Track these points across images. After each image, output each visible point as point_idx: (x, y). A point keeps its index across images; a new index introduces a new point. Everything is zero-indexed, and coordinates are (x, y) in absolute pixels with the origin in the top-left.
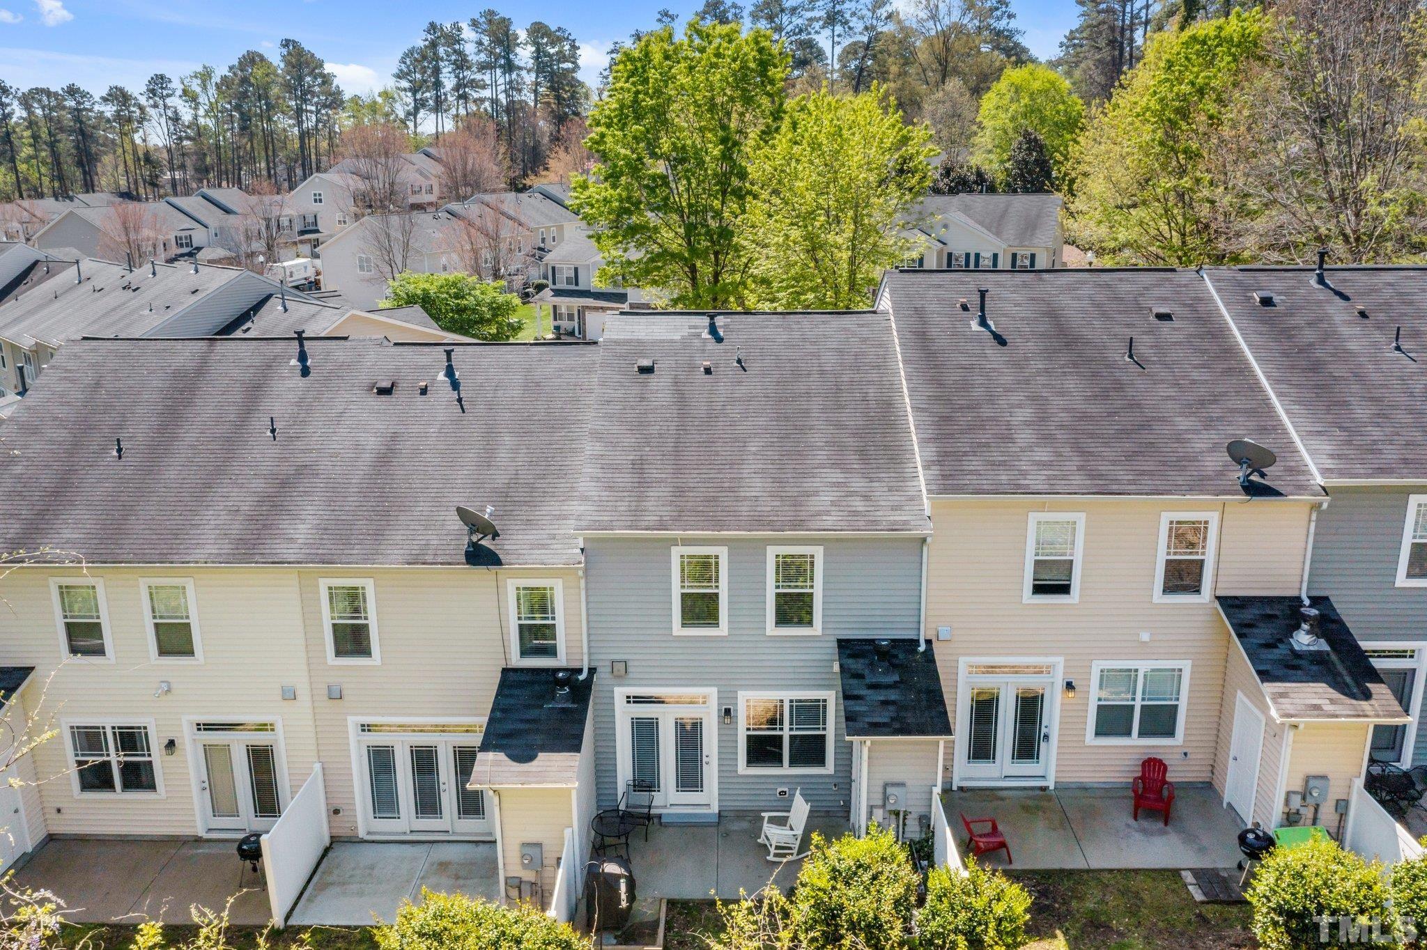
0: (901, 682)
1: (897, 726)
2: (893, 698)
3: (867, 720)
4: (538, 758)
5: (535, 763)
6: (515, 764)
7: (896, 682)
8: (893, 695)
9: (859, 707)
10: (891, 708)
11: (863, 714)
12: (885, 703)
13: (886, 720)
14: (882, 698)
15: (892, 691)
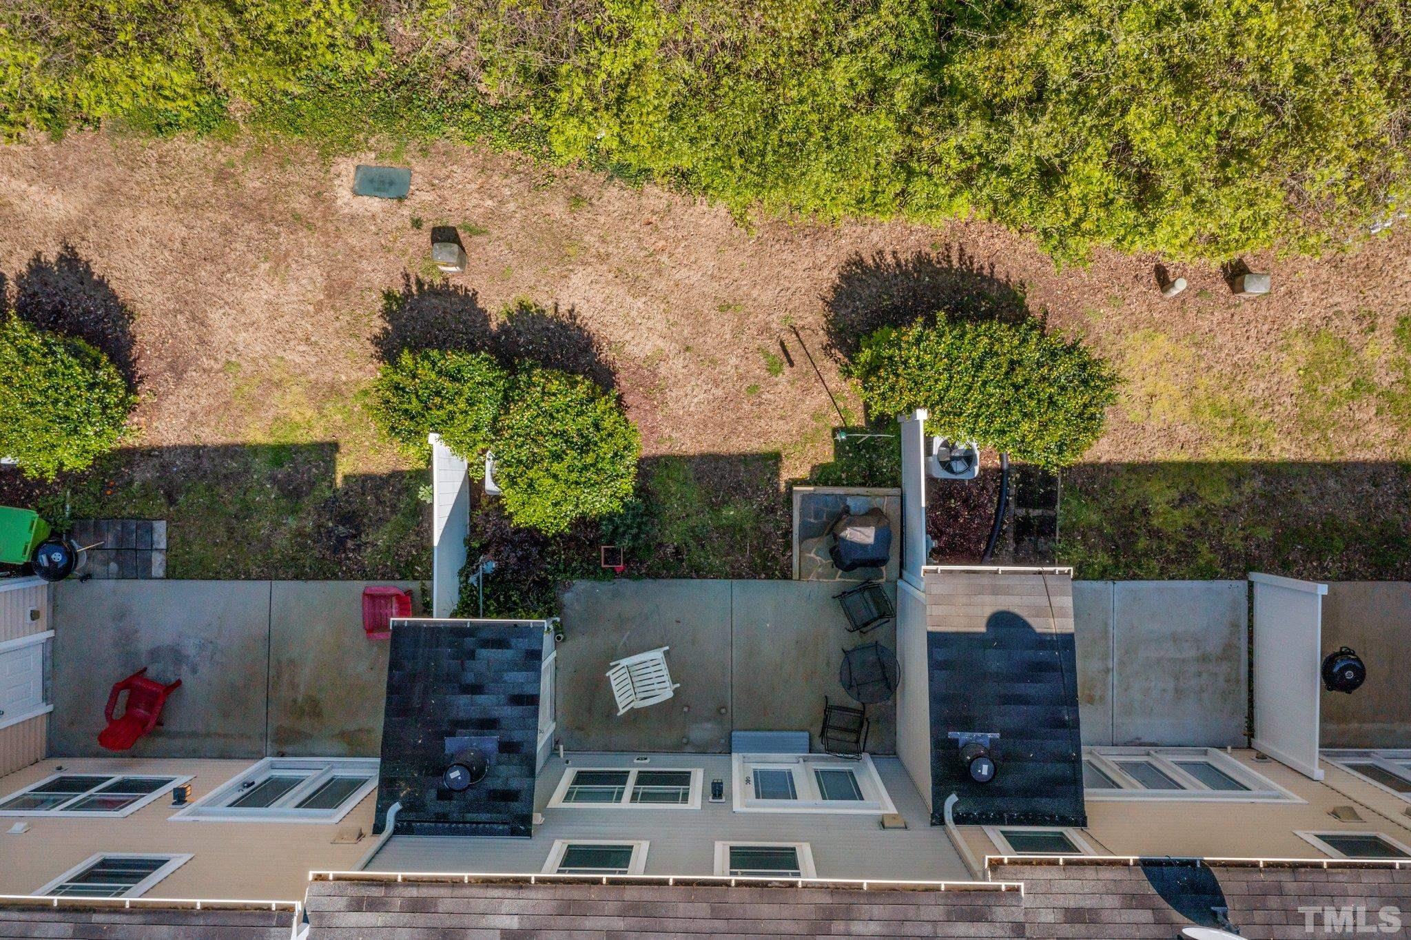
0: (441, 736)
1: (469, 642)
2: (464, 699)
3: (508, 654)
4: (984, 621)
5: (988, 611)
6: (1016, 611)
7: (452, 734)
8: (464, 705)
9: (516, 678)
10: (470, 678)
11: (514, 666)
12: (476, 689)
13: (484, 653)
14: (481, 699)
15: (462, 715)
